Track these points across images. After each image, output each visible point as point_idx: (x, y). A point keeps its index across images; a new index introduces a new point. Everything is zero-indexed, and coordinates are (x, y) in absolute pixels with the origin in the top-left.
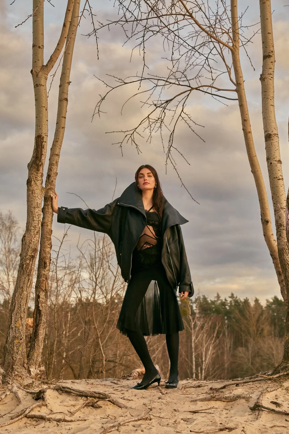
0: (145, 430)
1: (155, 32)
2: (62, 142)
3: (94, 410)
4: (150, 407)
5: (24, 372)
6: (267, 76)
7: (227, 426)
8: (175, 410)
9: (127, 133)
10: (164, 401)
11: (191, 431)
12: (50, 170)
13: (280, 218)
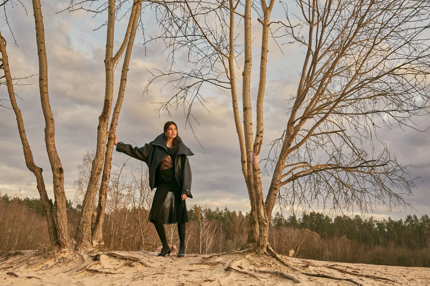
0: (159, 280)
1: (183, 45)
2: (121, 105)
3: (130, 268)
4: (164, 267)
5: (89, 244)
6: (246, 73)
7: (209, 279)
8: (179, 269)
9: (163, 104)
10: (174, 264)
11: (186, 281)
12: (113, 121)
13: (250, 157)
